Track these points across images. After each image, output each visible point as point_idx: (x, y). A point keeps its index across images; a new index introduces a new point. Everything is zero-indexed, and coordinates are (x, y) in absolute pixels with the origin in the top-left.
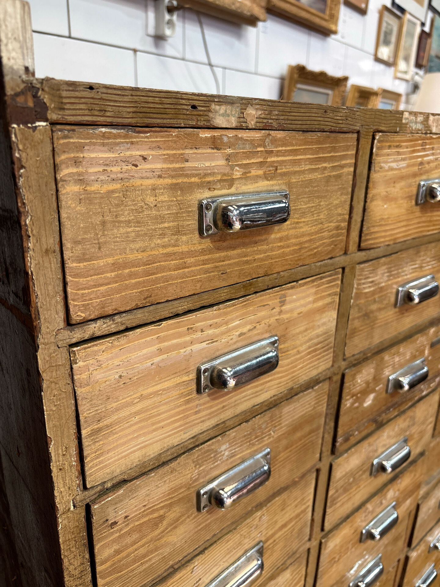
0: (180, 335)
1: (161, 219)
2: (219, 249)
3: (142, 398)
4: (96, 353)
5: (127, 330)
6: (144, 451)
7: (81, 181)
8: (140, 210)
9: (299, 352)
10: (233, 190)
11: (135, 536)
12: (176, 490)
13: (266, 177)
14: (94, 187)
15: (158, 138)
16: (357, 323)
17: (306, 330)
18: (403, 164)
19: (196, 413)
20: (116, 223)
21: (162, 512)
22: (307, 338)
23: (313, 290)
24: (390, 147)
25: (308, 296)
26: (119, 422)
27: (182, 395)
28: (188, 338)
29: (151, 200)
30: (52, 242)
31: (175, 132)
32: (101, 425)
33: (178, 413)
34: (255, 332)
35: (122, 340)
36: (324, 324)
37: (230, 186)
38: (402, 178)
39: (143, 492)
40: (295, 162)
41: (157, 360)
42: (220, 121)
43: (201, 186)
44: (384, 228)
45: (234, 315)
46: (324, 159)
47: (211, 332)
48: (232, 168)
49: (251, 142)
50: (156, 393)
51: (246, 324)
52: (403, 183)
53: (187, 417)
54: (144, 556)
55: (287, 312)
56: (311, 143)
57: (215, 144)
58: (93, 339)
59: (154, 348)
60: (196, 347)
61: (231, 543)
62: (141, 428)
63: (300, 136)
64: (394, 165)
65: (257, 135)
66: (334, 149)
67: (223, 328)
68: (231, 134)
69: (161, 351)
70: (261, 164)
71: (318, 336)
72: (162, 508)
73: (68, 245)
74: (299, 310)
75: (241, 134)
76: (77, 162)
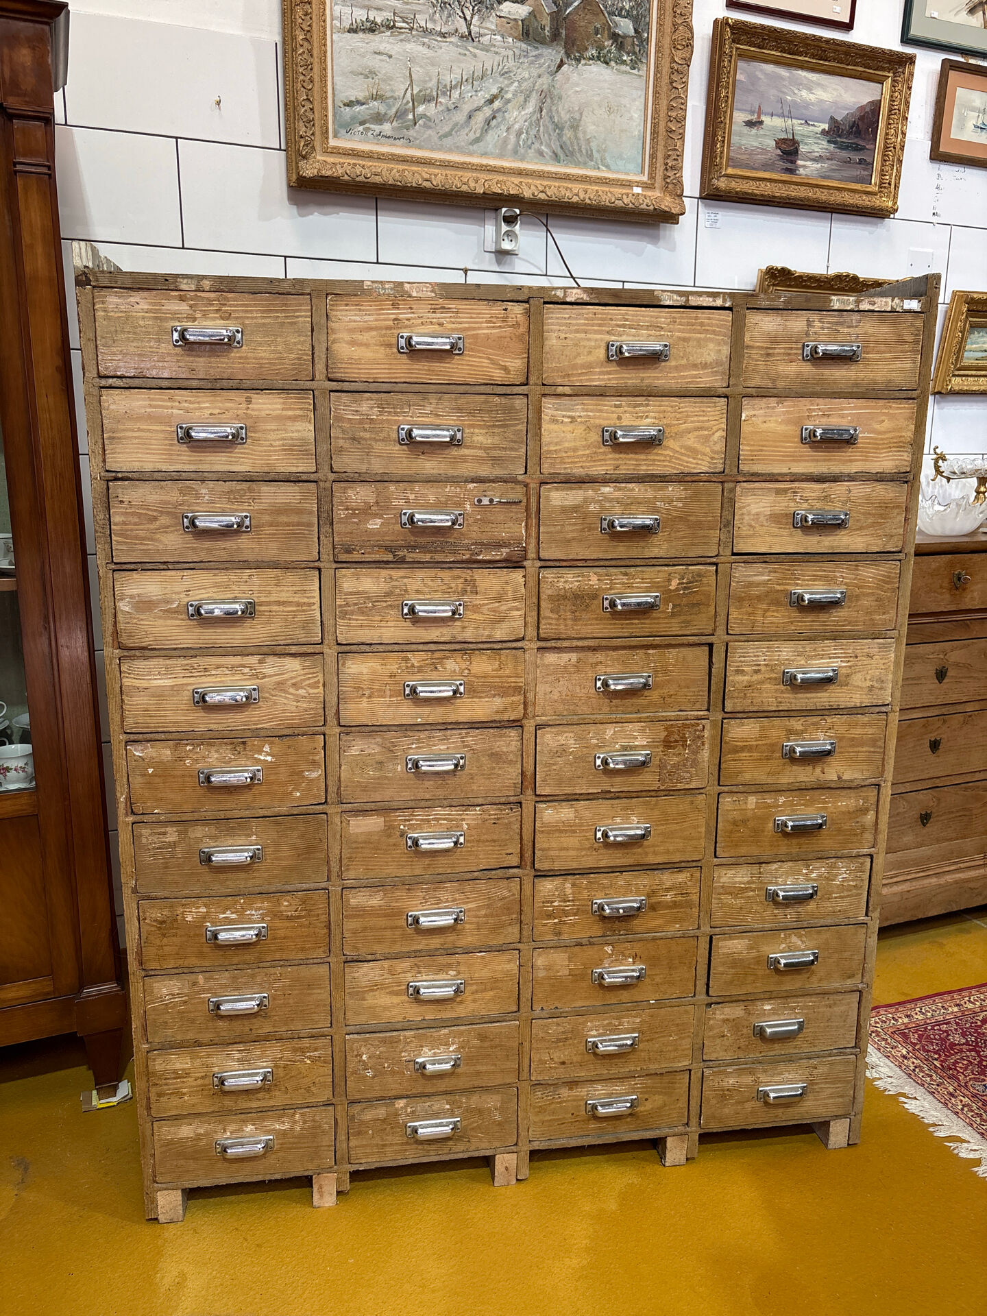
0: (164, 401)
1: (149, 333)
2: (188, 355)
3: (139, 430)
4: (112, 394)
5: (130, 388)
6: (141, 464)
7: (105, 311)
8: (136, 327)
9: (271, 445)
10: (196, 323)
11: (136, 520)
12: (165, 504)
13: (222, 318)
14: (112, 314)
15: (146, 294)
16: (341, 443)
17: (278, 430)
18: (367, 318)
19: (178, 455)
20: (123, 332)
21: (155, 514)
22: (279, 437)
23: (282, 400)
24: (347, 305)
25: (276, 403)
26: (125, 438)
27: (166, 439)
28: (169, 404)
29: (141, 323)
30: (91, 335)
31: (155, 292)
32: (114, 435)
33: (165, 450)
34: (224, 416)
35: (127, 392)
36: (298, 431)
37: (194, 321)
38: (370, 329)
39: (141, 491)
40: (246, 311)
41: (148, 410)
42: (183, 287)
43: (172, 319)
44: (354, 366)
45: (205, 399)
46: (277, 311)
47: (186, 405)
48: (195, 311)
49: (208, 299)
50: (149, 430)
51: (215, 408)
52: (374, 333)
53: (172, 455)
54: (143, 539)
55: (253, 410)
56: (261, 300)
57: (182, 299)
58: (111, 387)
59: (147, 403)
60: (175, 411)
61: (218, 579)
62: (139, 448)
63: (252, 296)
64: (358, 318)
65: (212, 295)
66: (286, 305)
67: (196, 405)
68: (192, 294)
69: (150, 406)
70: (217, 311)
71: (292, 439)
72: (156, 511)
73: (99, 338)
74: (268, 412)
75: (199, 294)
76: (103, 303)
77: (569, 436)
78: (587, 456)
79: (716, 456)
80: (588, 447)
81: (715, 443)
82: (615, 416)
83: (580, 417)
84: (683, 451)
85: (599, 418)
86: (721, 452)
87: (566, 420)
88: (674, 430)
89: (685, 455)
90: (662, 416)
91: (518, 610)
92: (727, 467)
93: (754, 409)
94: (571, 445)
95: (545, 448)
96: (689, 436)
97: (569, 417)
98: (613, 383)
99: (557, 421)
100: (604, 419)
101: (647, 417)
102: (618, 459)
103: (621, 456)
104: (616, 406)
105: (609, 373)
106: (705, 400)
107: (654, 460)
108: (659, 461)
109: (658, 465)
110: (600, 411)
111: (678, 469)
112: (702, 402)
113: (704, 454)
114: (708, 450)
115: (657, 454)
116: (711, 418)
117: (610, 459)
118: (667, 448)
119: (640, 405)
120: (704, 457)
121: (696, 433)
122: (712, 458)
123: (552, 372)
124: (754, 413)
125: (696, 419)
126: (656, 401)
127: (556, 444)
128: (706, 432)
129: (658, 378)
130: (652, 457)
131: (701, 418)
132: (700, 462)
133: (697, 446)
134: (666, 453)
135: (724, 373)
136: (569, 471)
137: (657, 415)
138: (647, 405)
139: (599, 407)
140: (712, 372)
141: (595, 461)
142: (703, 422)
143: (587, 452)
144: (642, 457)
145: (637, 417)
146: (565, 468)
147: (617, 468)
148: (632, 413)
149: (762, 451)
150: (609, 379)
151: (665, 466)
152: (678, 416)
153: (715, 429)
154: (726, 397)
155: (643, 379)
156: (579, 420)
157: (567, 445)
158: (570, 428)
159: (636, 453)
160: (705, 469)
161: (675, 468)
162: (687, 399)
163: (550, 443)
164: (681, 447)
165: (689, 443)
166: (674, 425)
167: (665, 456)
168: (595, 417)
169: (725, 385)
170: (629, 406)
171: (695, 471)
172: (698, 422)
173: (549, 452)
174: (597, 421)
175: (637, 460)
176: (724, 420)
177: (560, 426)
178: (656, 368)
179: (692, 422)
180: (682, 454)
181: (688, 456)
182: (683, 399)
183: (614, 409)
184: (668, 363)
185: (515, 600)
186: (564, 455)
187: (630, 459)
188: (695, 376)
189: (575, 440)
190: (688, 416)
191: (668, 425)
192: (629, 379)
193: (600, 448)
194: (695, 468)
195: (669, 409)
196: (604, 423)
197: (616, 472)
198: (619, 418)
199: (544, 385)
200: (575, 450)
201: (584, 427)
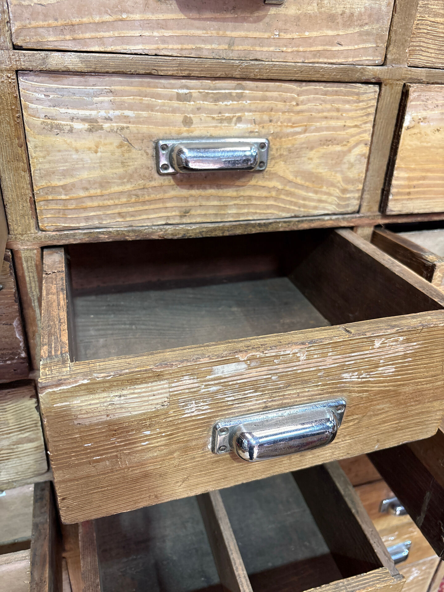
77: (88, 157)
78: (129, 194)
79: (350, 187)
80: (130, 177)
81: (352, 165)
82: (179, 117)
83: (108, 119)
84: (299, 181)
85: (147, 121)
86: (358, 181)
87: (78, 126)
88: (287, 143)
89: (301, 187)
90: (266, 117)
91: (31, 441)
92: (365, 204)
93: (426, 107)
94: (95, 174)
95: (39, 184)
96: (312, 154)
97: (84, 120)
98: (172, 48)
99: (58, 127)
100: (156, 124)
101: (239, 119)
102: (186, 199)
103: (194, 192)
104: (179, 97)
105: (162, 25)
106: (342, 88)
107: (250, 198)
108: (259, 198)
109: (257, 206)
110: (150, 108)
111: (289, 210)
112: (337, 93)
113: (333, 185)
114: (339, 177)
115: (255, 188)
116: (349, 123)
117: (171, 198)
118: (274, 176)
119: (229, 97)
120: (332, 190)
121: (323, 150)
122: (344, 191)
123: (34, 16)
124: (424, 114)
125: (324, 123)
126: (257, 89)
127: (65, 174)
128: (338, 148)
129: (260, 41)
130: (249, 193)
131: (333, 123)
132: (324, 197)
133: (323, 171)
134: (271, 184)
135: (379, 36)
136: (96, 223)
137: (257, 116)
138: (240, 97)
139: (146, 100)
140: (360, 34)
141: (144, 203)
142: (334, 129)
143: (128, 187)
144: (230, 192)
145: (221, 121)
146: (87, 219)
147: (185, 213)
148: (211, 111)
149: (424, 178)
150: (163, 40)
151: (268, 207)
152: (295, 118)
153: (353, 141)
154: (379, 83)
155: (231, 42)
156: (106, 126)
157: (85, 175)
158: (90, 141)
159: (219, 187)
160: (332, 208)
161: (283, 209)
162: (312, 87)
163: (49, 174)
164: (297, 173)
165: (310, 167)
166: (288, 135)
167: (269, 189)
168: (138, 121)
169: (379, 59)
170: (205, 97)
171: (316, 212)
172: (328, 129)
173: (53, 189)
174: (144, 128)
175: (220, 198)
176: (369, 126)
177: (69, 139)
178: (259, 20)
179: (318, 130)
180: (297, 185)
181: (307, 189)
182: (305, 87)
183: (176, 104)
184: (281, 10)
185: (22, 430)
186: (82, 194)
187: (208, 198)
188: (330, 41)
189: (101, 164)
190: (311, 119)
191: (276, 136)
192: (205, 40)
193: (151, 179)
194: (315, 208)
195: (280, 105)
196: (158, 131)
197: (184, 220)
198: (187, 122)
199: (16, 47)
200: (104, 183)
201: (116, 141)
